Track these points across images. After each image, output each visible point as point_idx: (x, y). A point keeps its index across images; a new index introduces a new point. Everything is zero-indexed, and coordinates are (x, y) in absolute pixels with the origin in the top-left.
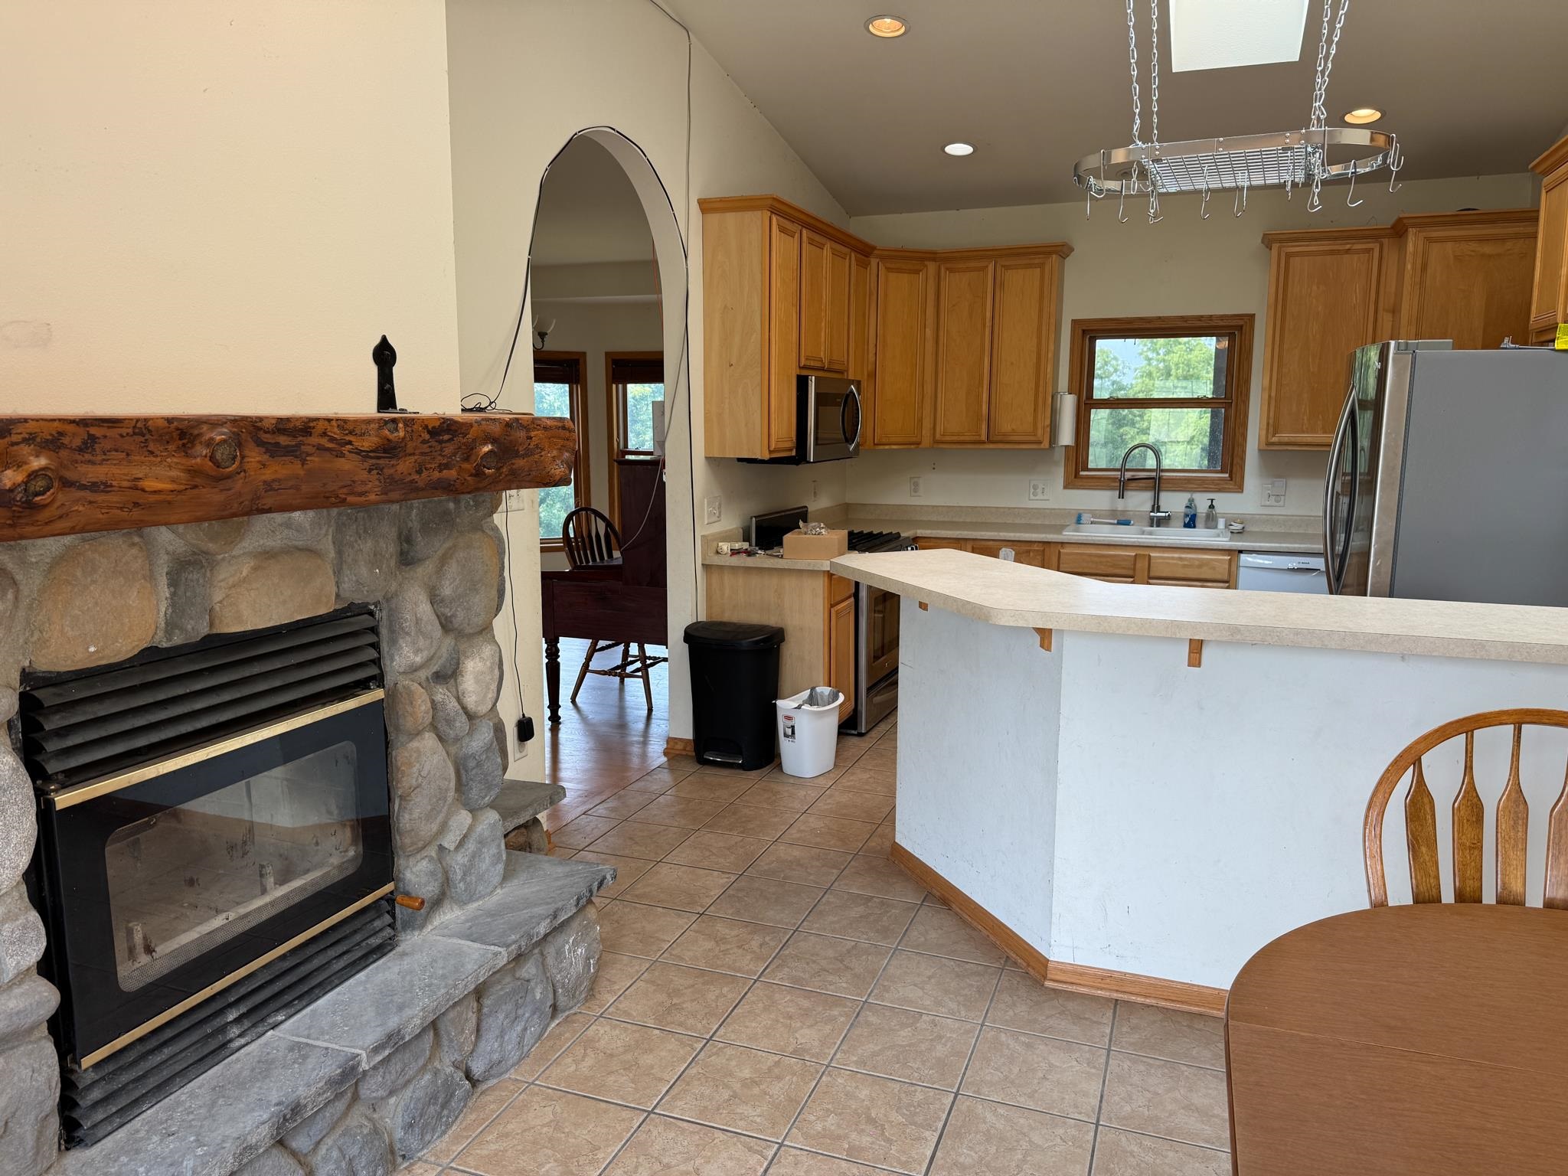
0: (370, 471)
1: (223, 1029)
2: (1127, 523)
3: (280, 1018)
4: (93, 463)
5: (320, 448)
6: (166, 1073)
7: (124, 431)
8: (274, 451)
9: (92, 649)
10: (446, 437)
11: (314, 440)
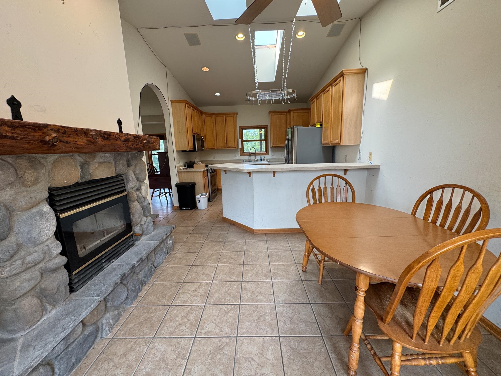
0: (123, 144)
1: (102, 264)
2: (251, 161)
3: (113, 260)
4: (66, 137)
5: (113, 139)
6: (91, 274)
7: (72, 130)
8: (104, 138)
9: (65, 182)
10: (137, 139)
11: (112, 137)
